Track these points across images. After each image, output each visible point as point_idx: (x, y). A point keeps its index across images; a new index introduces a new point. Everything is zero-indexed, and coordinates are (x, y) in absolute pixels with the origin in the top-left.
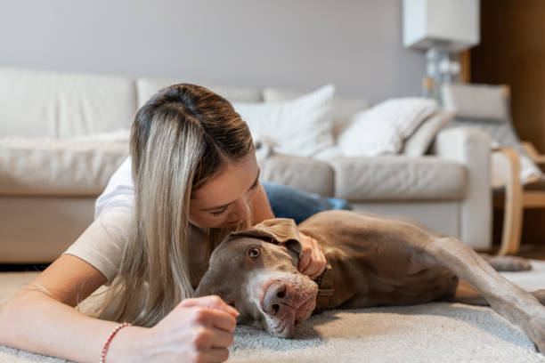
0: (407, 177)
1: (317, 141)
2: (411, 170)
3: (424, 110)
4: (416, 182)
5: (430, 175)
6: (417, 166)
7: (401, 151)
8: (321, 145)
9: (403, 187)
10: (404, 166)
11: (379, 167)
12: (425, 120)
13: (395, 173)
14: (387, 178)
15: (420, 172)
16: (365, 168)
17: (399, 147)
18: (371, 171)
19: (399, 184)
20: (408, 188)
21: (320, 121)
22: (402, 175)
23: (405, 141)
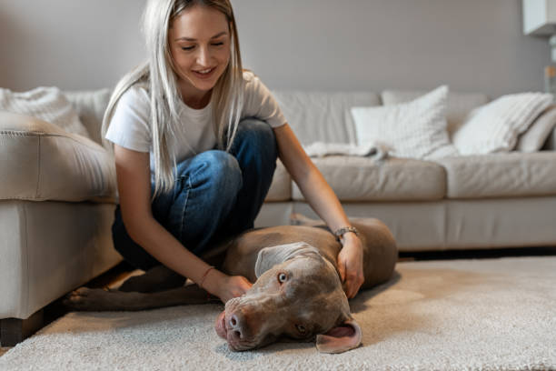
0: (520, 173)
1: (432, 140)
2: (524, 166)
3: (541, 104)
4: (529, 178)
5: (544, 171)
6: (531, 163)
7: (516, 148)
8: (436, 144)
9: (517, 183)
10: (517, 163)
11: (491, 165)
12: (542, 114)
13: (508, 171)
14: (499, 175)
15: (534, 168)
16: (477, 166)
17: (514, 143)
18: (482, 170)
19: (512, 181)
20: (522, 185)
21: (434, 121)
22: (514, 173)
23: (520, 137)
